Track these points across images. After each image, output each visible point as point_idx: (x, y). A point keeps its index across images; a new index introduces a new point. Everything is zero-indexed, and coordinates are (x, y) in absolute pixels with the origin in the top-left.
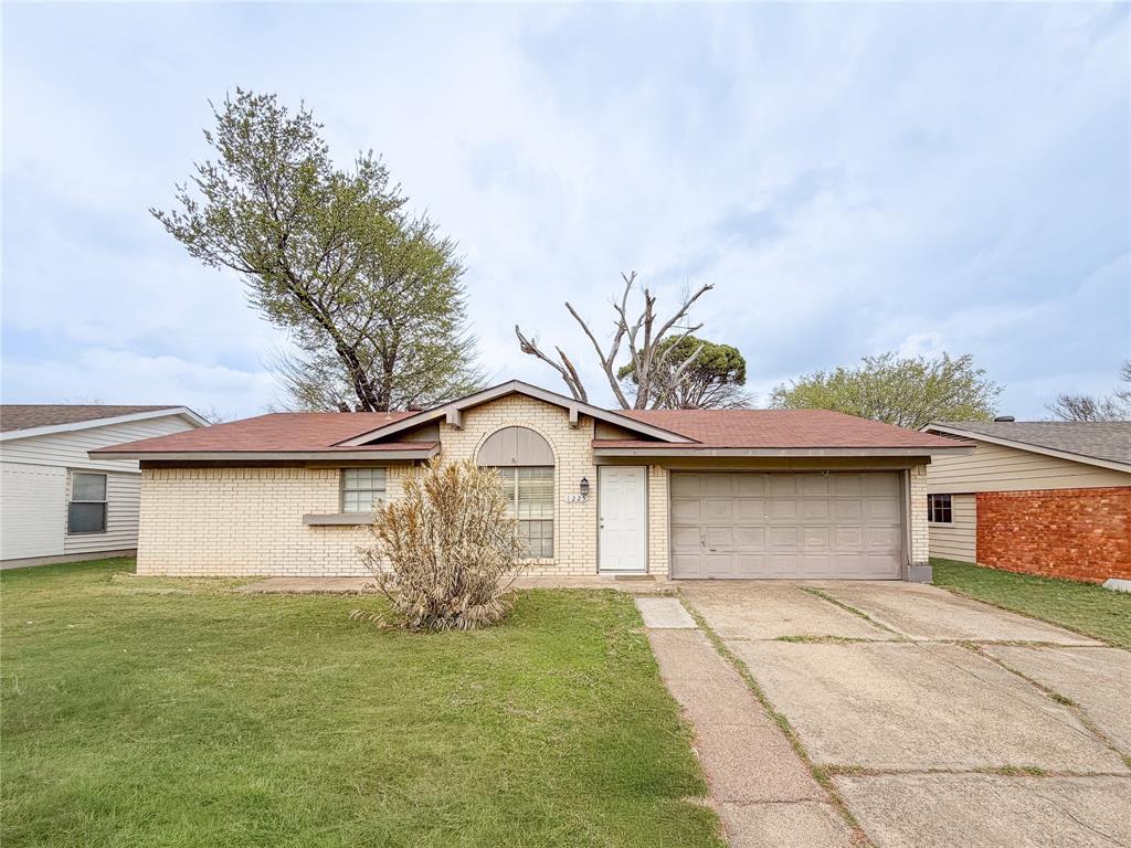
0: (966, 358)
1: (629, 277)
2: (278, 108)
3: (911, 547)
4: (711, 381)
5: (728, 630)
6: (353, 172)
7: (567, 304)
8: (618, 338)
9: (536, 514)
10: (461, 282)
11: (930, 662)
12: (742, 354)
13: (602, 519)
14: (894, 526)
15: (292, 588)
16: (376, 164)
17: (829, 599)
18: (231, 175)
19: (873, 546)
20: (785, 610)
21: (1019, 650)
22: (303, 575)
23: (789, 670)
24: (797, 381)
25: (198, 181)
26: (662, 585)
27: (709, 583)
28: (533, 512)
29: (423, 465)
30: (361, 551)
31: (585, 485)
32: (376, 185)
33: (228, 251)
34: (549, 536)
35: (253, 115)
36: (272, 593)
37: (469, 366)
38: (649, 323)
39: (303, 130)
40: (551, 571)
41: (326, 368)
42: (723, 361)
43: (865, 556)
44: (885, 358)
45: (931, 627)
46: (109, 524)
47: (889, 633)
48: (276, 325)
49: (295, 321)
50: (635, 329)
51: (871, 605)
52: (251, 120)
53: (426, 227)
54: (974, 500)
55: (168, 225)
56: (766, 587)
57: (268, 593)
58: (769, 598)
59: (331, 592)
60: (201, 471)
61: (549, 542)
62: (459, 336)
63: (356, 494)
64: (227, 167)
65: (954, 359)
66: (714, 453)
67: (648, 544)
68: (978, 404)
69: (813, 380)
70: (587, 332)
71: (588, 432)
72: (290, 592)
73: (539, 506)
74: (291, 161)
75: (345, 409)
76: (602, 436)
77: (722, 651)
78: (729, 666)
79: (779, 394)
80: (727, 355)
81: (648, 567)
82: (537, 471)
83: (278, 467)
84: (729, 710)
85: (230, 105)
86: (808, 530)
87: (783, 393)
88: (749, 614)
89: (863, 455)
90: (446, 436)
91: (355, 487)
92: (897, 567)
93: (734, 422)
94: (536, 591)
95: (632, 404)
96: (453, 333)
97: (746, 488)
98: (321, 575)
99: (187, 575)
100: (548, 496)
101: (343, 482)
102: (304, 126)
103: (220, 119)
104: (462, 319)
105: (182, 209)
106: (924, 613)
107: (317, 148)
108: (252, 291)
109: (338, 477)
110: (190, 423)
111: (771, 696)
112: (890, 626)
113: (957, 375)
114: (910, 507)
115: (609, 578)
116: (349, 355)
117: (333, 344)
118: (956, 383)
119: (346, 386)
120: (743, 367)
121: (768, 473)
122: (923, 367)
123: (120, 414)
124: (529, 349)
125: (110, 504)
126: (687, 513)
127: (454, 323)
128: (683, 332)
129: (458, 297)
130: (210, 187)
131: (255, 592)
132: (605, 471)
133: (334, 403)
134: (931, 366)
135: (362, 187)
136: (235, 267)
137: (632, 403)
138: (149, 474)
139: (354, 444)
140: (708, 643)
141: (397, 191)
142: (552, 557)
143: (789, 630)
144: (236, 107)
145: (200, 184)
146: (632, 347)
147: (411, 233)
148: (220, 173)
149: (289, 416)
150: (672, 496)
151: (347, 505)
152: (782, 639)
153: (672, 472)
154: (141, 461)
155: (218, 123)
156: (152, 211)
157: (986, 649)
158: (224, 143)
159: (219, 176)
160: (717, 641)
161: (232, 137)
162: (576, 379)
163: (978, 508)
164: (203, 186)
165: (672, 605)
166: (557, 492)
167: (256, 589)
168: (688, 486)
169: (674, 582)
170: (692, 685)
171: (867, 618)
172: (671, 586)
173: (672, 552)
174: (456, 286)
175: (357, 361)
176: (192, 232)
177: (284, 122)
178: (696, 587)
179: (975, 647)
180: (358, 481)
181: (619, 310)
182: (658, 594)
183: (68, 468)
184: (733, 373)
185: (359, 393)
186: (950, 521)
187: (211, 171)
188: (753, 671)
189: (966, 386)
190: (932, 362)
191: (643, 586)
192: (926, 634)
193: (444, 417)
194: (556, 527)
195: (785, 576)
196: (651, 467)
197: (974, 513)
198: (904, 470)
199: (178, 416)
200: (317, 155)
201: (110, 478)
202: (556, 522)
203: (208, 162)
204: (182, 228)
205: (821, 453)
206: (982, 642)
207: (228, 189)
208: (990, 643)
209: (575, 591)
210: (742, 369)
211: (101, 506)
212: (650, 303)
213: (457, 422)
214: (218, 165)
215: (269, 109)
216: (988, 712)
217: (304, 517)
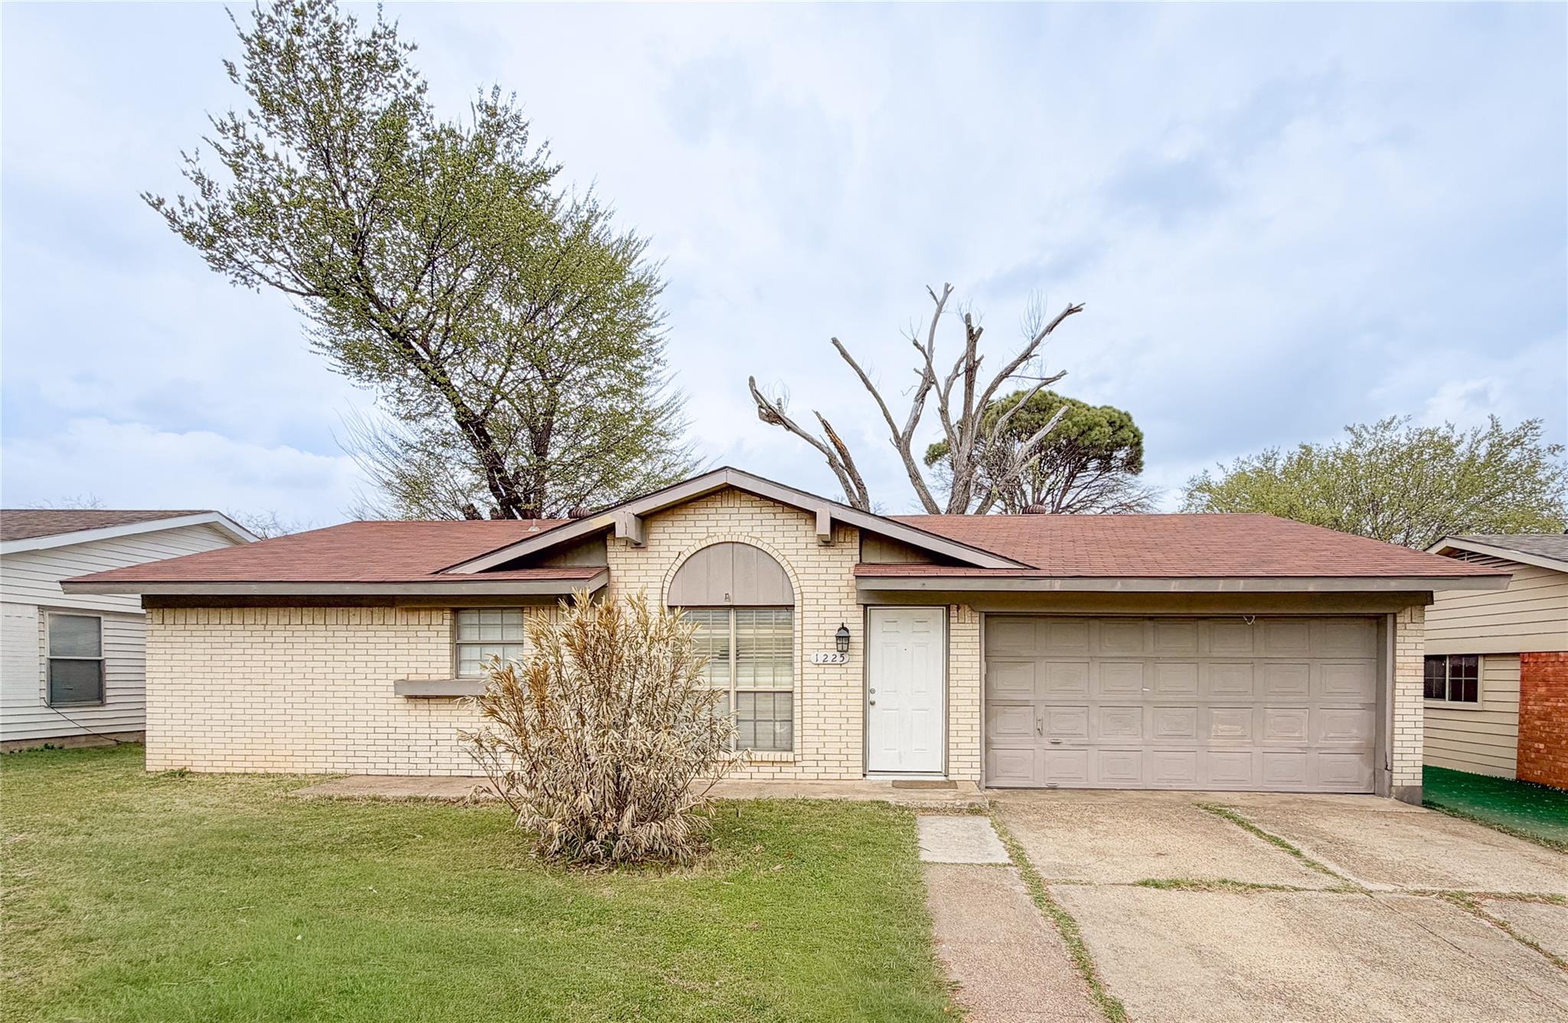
0: (1530, 426)
1: (940, 296)
2: (341, 18)
3: (1393, 740)
4: (1084, 467)
5: (1059, 868)
6: (468, 125)
7: (835, 341)
8: (921, 397)
9: (766, 680)
10: (657, 306)
11: (1386, 925)
12: (1137, 422)
13: (872, 691)
14: (1366, 707)
15: (378, 792)
16: (506, 109)
17: (1240, 823)
18: (270, 134)
19: (1326, 738)
20: (1162, 837)
21: (1545, 909)
22: (399, 772)
23: (1146, 931)
24: (1231, 467)
25: (217, 146)
26: (966, 796)
27: (1049, 795)
28: (759, 679)
29: (563, 604)
30: (464, 737)
31: (843, 637)
32: (508, 146)
33: (269, 261)
34: (786, 717)
35: (299, 31)
36: (347, 799)
37: (673, 445)
38: (971, 371)
39: (383, 54)
40: (789, 773)
41: (438, 450)
42: (1102, 434)
43: (1313, 755)
44: (1386, 427)
45: (1404, 871)
46: (108, 693)
47: (1328, 878)
48: (354, 380)
49: (384, 373)
50: (949, 383)
51: (1308, 834)
52: (297, 40)
53: (593, 215)
54: (1517, 665)
55: (173, 220)
56: (1140, 801)
57: (341, 799)
58: (1142, 820)
59: (437, 800)
60: (235, 611)
61: (787, 726)
62: (654, 396)
63: (477, 649)
64: (263, 122)
65: (1508, 427)
66: (1058, 586)
67: (948, 731)
68: (1549, 505)
69: (1256, 464)
70: (870, 388)
71: (849, 553)
72: (374, 799)
73: (769, 670)
74: (366, 108)
75: (472, 514)
76: (873, 557)
77: (1042, 899)
78: (1046, 923)
79: (1200, 489)
80: (1111, 424)
81: (947, 767)
82: (764, 614)
83: (356, 606)
84: (1031, 990)
85: (262, 16)
86: (1215, 712)
87: (1205, 487)
88: (1100, 843)
89: (1311, 589)
90: (617, 557)
91: (475, 638)
92: (1368, 772)
93: (1100, 535)
94: (758, 803)
95: (943, 504)
96: (645, 391)
97: (1115, 642)
98: (427, 773)
99: (222, 770)
100: (784, 653)
101: (456, 631)
102: (386, 48)
103: (248, 41)
104: (656, 367)
105: (193, 193)
106: (1399, 847)
107: (407, 85)
108: (315, 326)
109: (447, 622)
110: (227, 537)
111: (1107, 972)
112: (1332, 867)
113: (1514, 455)
114: (1394, 675)
115: (881, 785)
116: (474, 427)
117: (448, 412)
118: (1512, 469)
119: (475, 479)
120: (1138, 444)
121: (1151, 618)
122: (1453, 440)
123: (115, 524)
124: (773, 416)
125: (108, 662)
126: (1012, 682)
127: (646, 374)
128: (1029, 386)
129: (651, 331)
130: (237, 155)
131: (320, 798)
132: (877, 615)
133: (456, 505)
134: (1468, 439)
135: (484, 148)
136: (282, 287)
137: (942, 502)
138: (156, 616)
139: (470, 569)
140: (1021, 888)
141: (543, 156)
142: (791, 750)
143: (1160, 869)
144: (271, 20)
145: (221, 150)
146: (944, 412)
147: (568, 225)
148: (252, 131)
149: (383, 526)
150: (988, 656)
151: (463, 665)
152: (1145, 884)
153: (988, 616)
154: (142, 596)
155: (244, 49)
156: (146, 197)
157: (1490, 908)
158: (257, 81)
159: (250, 137)
160: (1036, 883)
161: (269, 71)
162: (849, 466)
163: (1523, 678)
164: (225, 154)
165: (977, 828)
166: (797, 647)
167: (323, 793)
168: (1011, 639)
169: (988, 792)
170: (979, 951)
171: (1297, 854)
172: (978, 797)
173: (987, 744)
174: (650, 313)
175: (487, 437)
176: (211, 231)
177: (351, 42)
178: (1024, 799)
179: (1469, 902)
180: (478, 628)
181: (922, 350)
182: (958, 811)
183: (40, 607)
184: (1121, 454)
185: (494, 489)
186: (1475, 699)
187: (236, 128)
188: (1086, 930)
189: (1531, 471)
190: (1470, 433)
191: (931, 798)
192: (1393, 879)
193: (611, 528)
194: (797, 703)
195: (1175, 786)
196: (954, 608)
197: (1517, 686)
198: (1386, 614)
199: (206, 526)
200: (408, 98)
201: (106, 623)
202: (797, 696)
203: (231, 115)
204: (195, 224)
205: (1240, 586)
206: (1486, 895)
207: (264, 158)
208: (1498, 897)
209: (822, 803)
210: (1137, 445)
211: (96, 665)
212: (973, 336)
213: (633, 534)
214: (248, 119)
215: (327, 20)
216: (1464, 1006)
217: (396, 683)
